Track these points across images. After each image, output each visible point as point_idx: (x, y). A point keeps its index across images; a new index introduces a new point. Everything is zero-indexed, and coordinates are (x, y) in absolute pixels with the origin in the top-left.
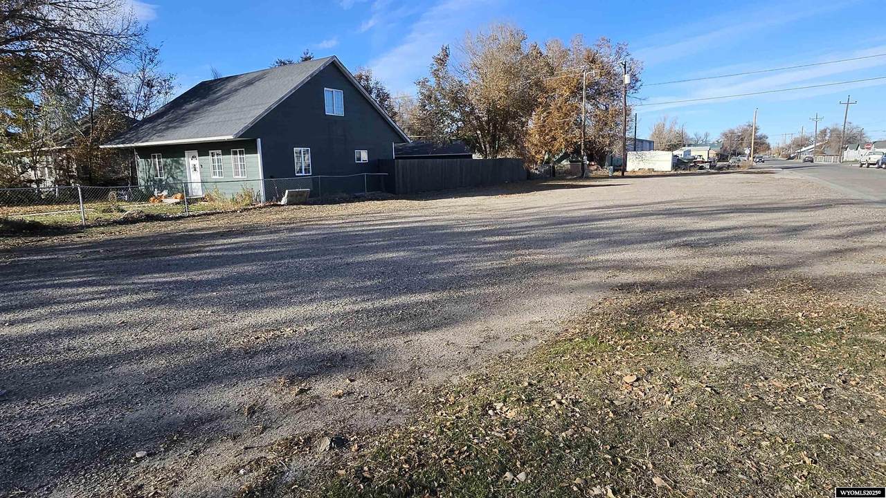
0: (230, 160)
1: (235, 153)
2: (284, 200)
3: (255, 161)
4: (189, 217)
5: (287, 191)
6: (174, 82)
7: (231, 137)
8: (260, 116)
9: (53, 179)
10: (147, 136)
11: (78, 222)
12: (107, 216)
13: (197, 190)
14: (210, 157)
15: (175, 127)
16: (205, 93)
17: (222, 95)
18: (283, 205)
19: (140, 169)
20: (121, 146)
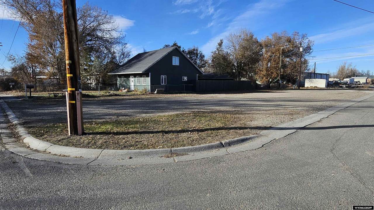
0: (142, 79)
1: (143, 77)
2: (156, 92)
3: (149, 79)
4: (126, 95)
5: (157, 90)
6: (131, 54)
7: (141, 72)
8: (151, 65)
9: (95, 83)
10: (120, 71)
11: (98, 95)
12: (105, 94)
13: (132, 88)
14: (137, 78)
15: (128, 69)
16: (139, 57)
17: (142, 59)
18: (155, 94)
19: (118, 81)
20: (113, 74)
